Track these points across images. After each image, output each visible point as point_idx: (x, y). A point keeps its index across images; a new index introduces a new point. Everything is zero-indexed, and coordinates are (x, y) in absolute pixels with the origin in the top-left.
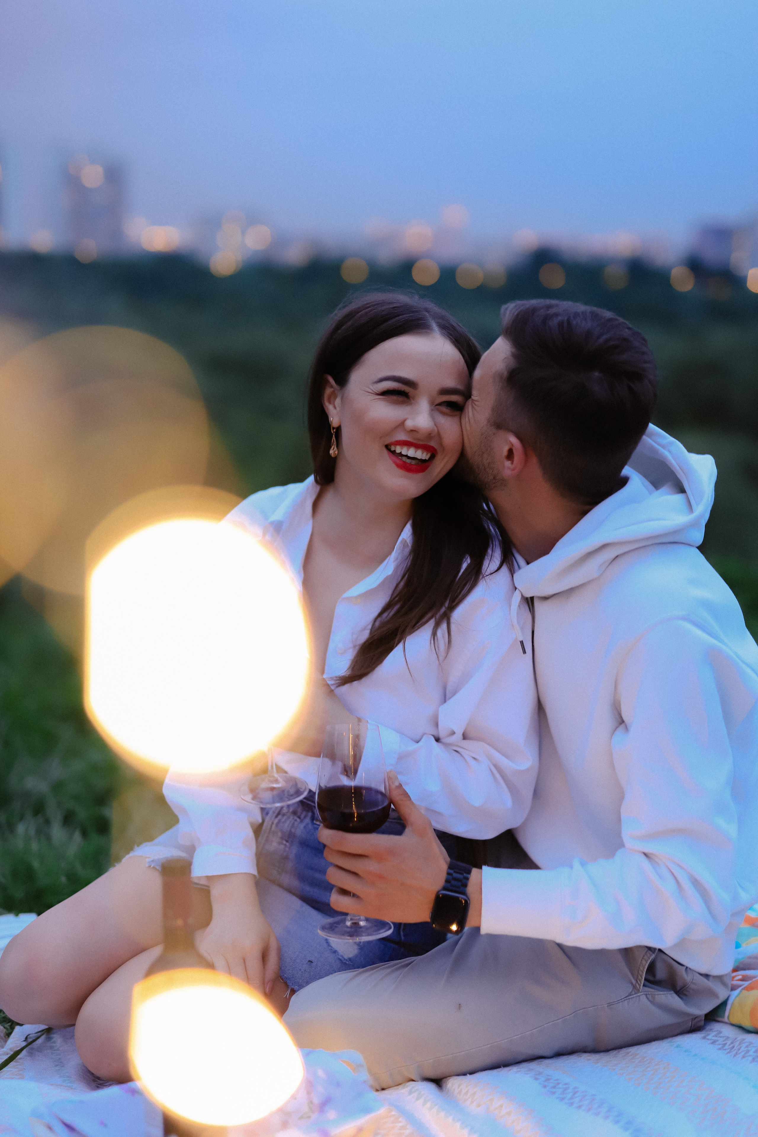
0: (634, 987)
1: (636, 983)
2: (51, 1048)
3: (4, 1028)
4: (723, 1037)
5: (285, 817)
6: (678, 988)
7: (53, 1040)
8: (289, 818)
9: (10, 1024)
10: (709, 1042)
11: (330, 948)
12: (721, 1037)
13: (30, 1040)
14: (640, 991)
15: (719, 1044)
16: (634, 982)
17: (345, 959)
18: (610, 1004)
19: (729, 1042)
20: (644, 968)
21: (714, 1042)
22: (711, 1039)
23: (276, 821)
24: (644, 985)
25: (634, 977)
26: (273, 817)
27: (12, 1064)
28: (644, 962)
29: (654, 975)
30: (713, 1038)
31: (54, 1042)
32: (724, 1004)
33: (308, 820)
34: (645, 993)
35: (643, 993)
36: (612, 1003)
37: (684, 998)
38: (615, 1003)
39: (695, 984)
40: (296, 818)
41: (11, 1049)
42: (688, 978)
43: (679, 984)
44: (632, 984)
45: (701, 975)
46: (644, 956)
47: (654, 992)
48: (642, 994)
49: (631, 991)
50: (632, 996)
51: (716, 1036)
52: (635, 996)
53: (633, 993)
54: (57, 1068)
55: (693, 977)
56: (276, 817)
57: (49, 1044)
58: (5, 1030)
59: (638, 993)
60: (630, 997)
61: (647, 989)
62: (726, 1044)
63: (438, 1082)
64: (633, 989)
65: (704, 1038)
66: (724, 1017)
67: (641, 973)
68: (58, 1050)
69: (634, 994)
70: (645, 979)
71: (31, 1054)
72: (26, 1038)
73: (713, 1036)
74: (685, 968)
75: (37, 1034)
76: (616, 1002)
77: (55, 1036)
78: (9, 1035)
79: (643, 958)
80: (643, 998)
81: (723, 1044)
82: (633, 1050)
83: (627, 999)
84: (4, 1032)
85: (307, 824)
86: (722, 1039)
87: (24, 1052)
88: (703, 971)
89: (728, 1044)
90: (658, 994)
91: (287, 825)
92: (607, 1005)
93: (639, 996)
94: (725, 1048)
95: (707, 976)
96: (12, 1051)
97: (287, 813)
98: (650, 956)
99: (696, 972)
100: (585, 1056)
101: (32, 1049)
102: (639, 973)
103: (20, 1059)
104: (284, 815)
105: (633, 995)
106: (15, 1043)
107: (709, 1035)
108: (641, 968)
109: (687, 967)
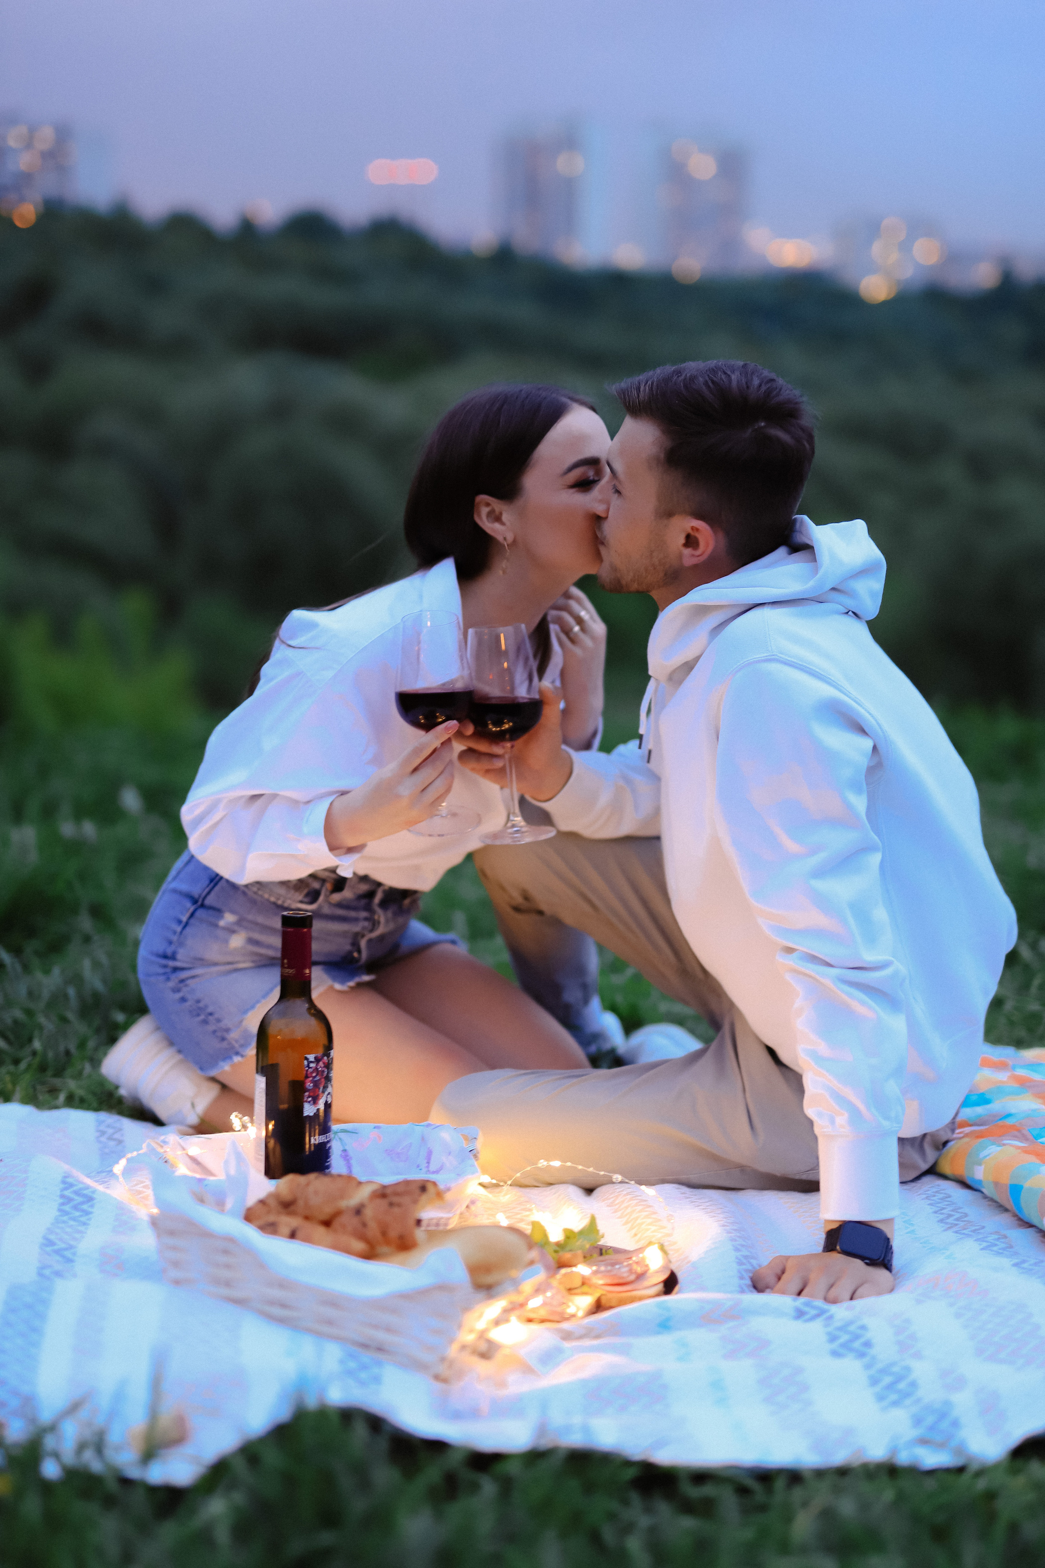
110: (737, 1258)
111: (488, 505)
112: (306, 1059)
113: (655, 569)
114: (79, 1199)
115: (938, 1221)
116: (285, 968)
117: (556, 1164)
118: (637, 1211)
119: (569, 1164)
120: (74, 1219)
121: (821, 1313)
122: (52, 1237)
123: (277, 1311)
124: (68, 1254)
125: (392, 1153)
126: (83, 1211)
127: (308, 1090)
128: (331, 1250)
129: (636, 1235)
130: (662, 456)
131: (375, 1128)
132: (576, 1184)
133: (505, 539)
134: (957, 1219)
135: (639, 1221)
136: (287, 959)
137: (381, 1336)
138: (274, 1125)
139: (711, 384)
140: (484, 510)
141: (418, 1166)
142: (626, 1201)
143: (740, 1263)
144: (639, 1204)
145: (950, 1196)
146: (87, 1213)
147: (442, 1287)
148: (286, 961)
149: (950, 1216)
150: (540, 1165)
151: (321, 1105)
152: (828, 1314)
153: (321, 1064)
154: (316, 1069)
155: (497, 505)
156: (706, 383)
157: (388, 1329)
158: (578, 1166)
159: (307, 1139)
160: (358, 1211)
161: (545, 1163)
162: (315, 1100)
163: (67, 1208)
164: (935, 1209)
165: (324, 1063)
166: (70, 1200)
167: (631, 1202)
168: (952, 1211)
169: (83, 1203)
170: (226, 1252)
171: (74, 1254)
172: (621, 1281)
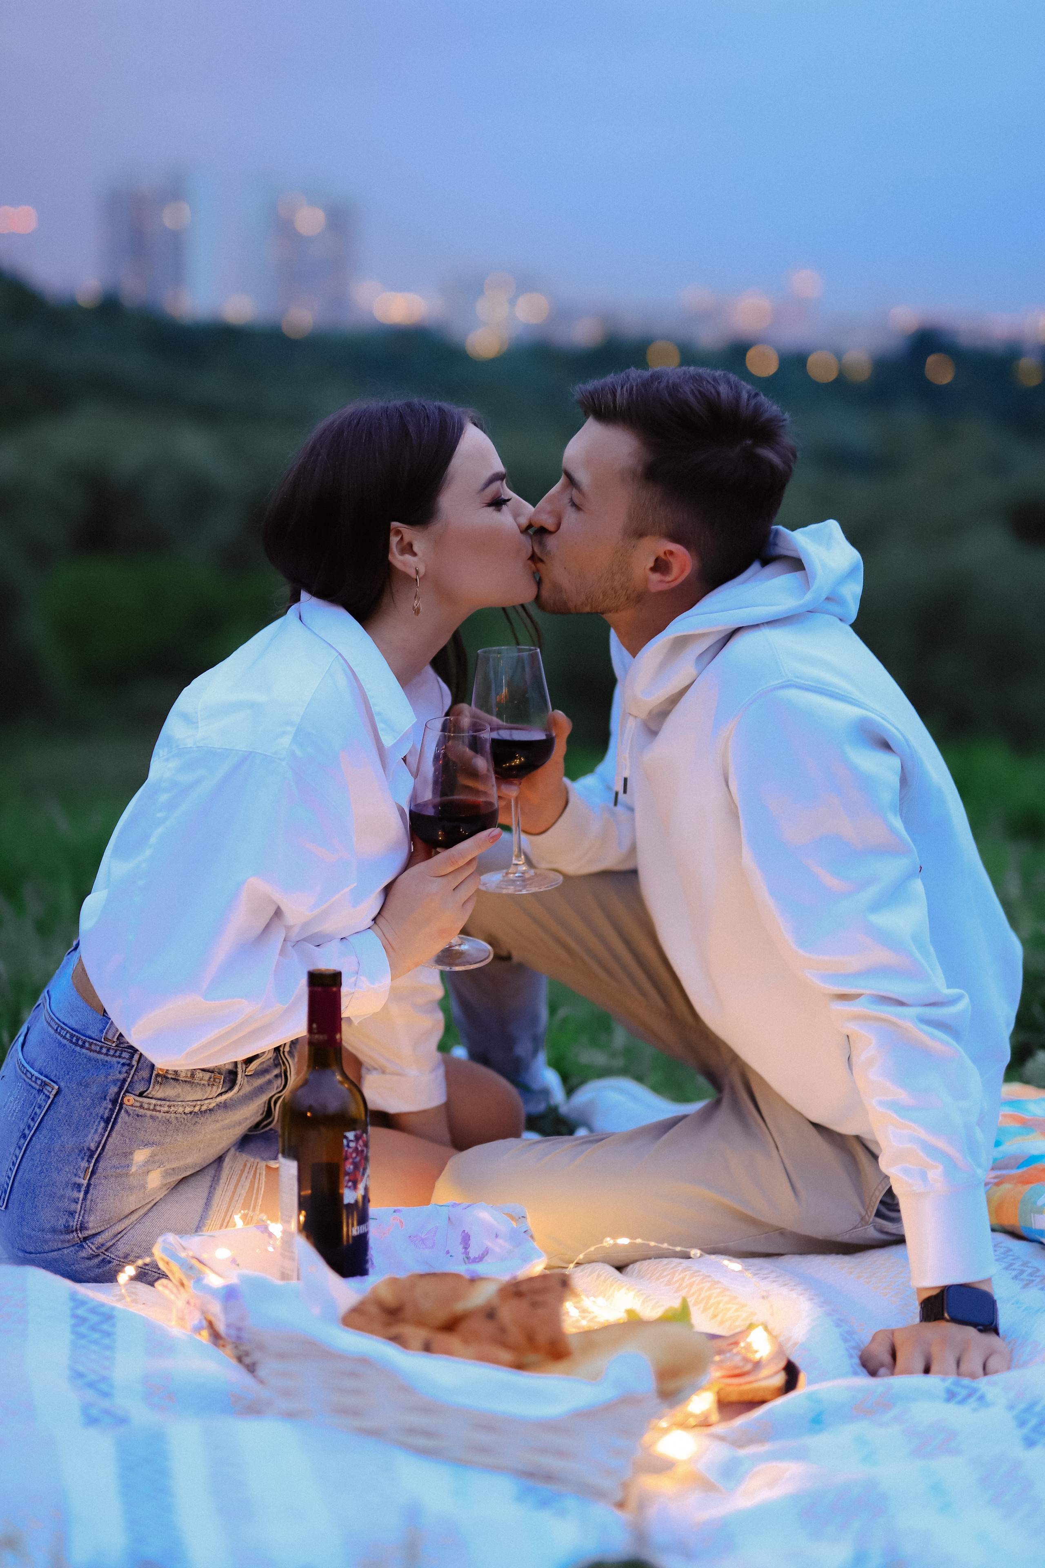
102: (870, 1202)
110: (841, 1335)
111: (398, 532)
112: (346, 1137)
113: (615, 593)
114: (94, 1319)
115: (1013, 1278)
116: (315, 1034)
117: (624, 1241)
118: (706, 1288)
119: (639, 1241)
120: (95, 1342)
121: (972, 1392)
122: (81, 1368)
123: (421, 1442)
124: (103, 1387)
125: (414, 1239)
126: (103, 1332)
127: (347, 1174)
128: (478, 1363)
129: (715, 1316)
130: (640, 469)
131: (394, 1212)
132: (605, 1261)
133: (417, 572)
134: (1031, 1275)
135: (713, 1300)
136: (316, 1023)
137: (551, 1463)
138: (306, 1217)
139: (696, 393)
140: (394, 540)
141: (448, 1252)
142: (687, 1277)
143: (846, 1341)
144: (705, 1280)
145: (1011, 1250)
146: (109, 1334)
147: (628, 1400)
148: (315, 1026)
149: (1022, 1272)
150: (605, 1244)
151: (361, 1192)
152: (978, 1394)
153: (361, 1142)
154: (356, 1148)
155: (409, 533)
156: (692, 392)
157: (560, 1453)
158: (649, 1242)
159: (345, 1229)
160: (490, 1314)
161: (612, 1242)
162: (355, 1187)
163: (83, 1329)
164: (1004, 1265)
165: (363, 1141)
166: (84, 1320)
167: (694, 1279)
168: (1022, 1265)
169: (102, 1322)
170: (353, 1375)
171: (111, 1386)
172: (737, 1372)
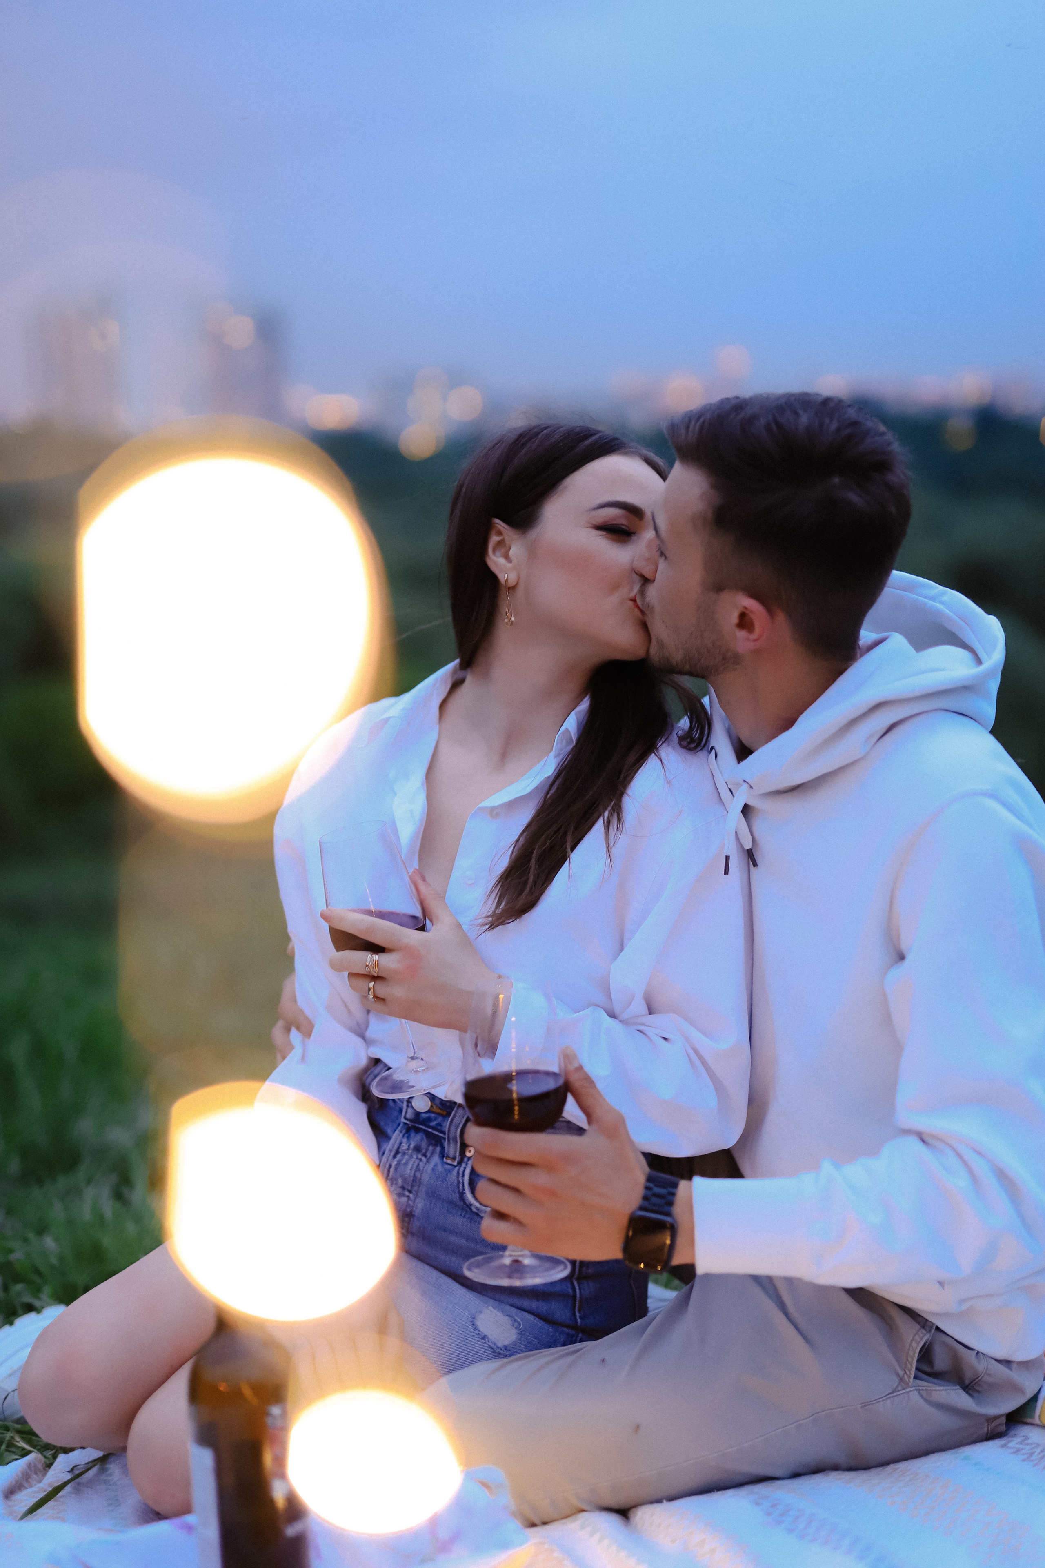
0: (901, 1379)
1: (904, 1374)
2: (106, 1482)
3: (45, 1457)
4: (1032, 1444)
5: (407, 1157)
6: (967, 1382)
7: (108, 1472)
8: (411, 1157)
9: (52, 1452)
10: (1012, 1450)
11: (477, 1332)
12: (1028, 1444)
13: (77, 1472)
14: (910, 1384)
15: (1024, 1454)
16: (901, 1372)
17: (498, 1348)
18: (865, 1405)
19: (1038, 1451)
20: (915, 1352)
21: (1017, 1452)
22: (1012, 1448)
23: (394, 1163)
24: (916, 1377)
25: (900, 1366)
26: (391, 1157)
27: (50, 1504)
28: (914, 1344)
29: (931, 1363)
30: (1017, 1446)
31: (111, 1475)
32: (1035, 1398)
33: (436, 1159)
34: (917, 1388)
35: (914, 1388)
36: (869, 1403)
37: (975, 1395)
38: (873, 1402)
39: (989, 1375)
40: (420, 1156)
41: (50, 1485)
42: (980, 1366)
43: (968, 1376)
44: (898, 1375)
45: (999, 1361)
46: (914, 1336)
47: (929, 1387)
48: (913, 1390)
49: (896, 1385)
50: (898, 1393)
51: (1021, 1443)
52: (901, 1392)
53: (900, 1388)
54: (110, 1508)
55: (988, 1365)
56: (394, 1157)
57: (103, 1477)
58: (44, 1460)
59: (907, 1388)
60: (895, 1394)
61: (919, 1382)
62: (1034, 1453)
63: (624, 1512)
64: (900, 1382)
65: (1003, 1446)
66: (1034, 1418)
67: (910, 1359)
68: (115, 1484)
69: (901, 1390)
70: (917, 1369)
71: (77, 1491)
72: (72, 1469)
73: (1017, 1444)
74: (976, 1352)
75: (87, 1465)
76: (875, 1402)
77: (111, 1466)
78: (49, 1466)
79: (913, 1339)
80: (915, 1396)
81: (1029, 1454)
82: (902, 1466)
83: (890, 1398)
84: (43, 1462)
85: (436, 1165)
86: (1028, 1447)
87: (68, 1488)
88: (1001, 1355)
89: (1036, 1453)
90: (935, 1390)
91: (409, 1167)
92: (861, 1406)
93: (908, 1392)
94: (1031, 1459)
95: (1007, 1363)
96: (51, 1487)
97: (408, 1149)
98: (924, 1336)
99: (988, 1356)
100: (834, 1475)
101: (79, 1484)
102: (907, 1360)
103: (62, 1497)
104: (404, 1154)
105: (899, 1391)
106: (57, 1477)
107: (1009, 1442)
108: (911, 1353)
109: (978, 1352)
130: (709, 514)
155: (509, 535)
